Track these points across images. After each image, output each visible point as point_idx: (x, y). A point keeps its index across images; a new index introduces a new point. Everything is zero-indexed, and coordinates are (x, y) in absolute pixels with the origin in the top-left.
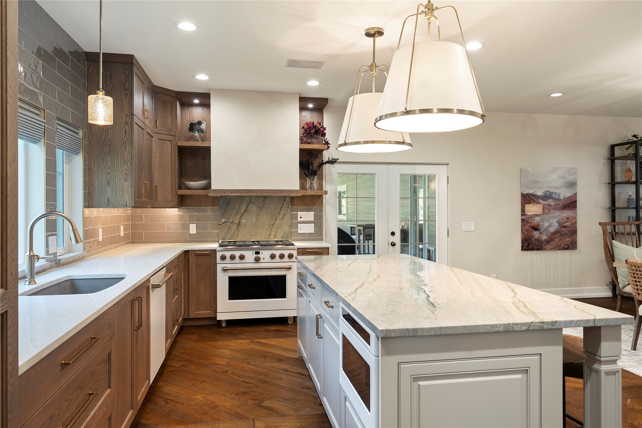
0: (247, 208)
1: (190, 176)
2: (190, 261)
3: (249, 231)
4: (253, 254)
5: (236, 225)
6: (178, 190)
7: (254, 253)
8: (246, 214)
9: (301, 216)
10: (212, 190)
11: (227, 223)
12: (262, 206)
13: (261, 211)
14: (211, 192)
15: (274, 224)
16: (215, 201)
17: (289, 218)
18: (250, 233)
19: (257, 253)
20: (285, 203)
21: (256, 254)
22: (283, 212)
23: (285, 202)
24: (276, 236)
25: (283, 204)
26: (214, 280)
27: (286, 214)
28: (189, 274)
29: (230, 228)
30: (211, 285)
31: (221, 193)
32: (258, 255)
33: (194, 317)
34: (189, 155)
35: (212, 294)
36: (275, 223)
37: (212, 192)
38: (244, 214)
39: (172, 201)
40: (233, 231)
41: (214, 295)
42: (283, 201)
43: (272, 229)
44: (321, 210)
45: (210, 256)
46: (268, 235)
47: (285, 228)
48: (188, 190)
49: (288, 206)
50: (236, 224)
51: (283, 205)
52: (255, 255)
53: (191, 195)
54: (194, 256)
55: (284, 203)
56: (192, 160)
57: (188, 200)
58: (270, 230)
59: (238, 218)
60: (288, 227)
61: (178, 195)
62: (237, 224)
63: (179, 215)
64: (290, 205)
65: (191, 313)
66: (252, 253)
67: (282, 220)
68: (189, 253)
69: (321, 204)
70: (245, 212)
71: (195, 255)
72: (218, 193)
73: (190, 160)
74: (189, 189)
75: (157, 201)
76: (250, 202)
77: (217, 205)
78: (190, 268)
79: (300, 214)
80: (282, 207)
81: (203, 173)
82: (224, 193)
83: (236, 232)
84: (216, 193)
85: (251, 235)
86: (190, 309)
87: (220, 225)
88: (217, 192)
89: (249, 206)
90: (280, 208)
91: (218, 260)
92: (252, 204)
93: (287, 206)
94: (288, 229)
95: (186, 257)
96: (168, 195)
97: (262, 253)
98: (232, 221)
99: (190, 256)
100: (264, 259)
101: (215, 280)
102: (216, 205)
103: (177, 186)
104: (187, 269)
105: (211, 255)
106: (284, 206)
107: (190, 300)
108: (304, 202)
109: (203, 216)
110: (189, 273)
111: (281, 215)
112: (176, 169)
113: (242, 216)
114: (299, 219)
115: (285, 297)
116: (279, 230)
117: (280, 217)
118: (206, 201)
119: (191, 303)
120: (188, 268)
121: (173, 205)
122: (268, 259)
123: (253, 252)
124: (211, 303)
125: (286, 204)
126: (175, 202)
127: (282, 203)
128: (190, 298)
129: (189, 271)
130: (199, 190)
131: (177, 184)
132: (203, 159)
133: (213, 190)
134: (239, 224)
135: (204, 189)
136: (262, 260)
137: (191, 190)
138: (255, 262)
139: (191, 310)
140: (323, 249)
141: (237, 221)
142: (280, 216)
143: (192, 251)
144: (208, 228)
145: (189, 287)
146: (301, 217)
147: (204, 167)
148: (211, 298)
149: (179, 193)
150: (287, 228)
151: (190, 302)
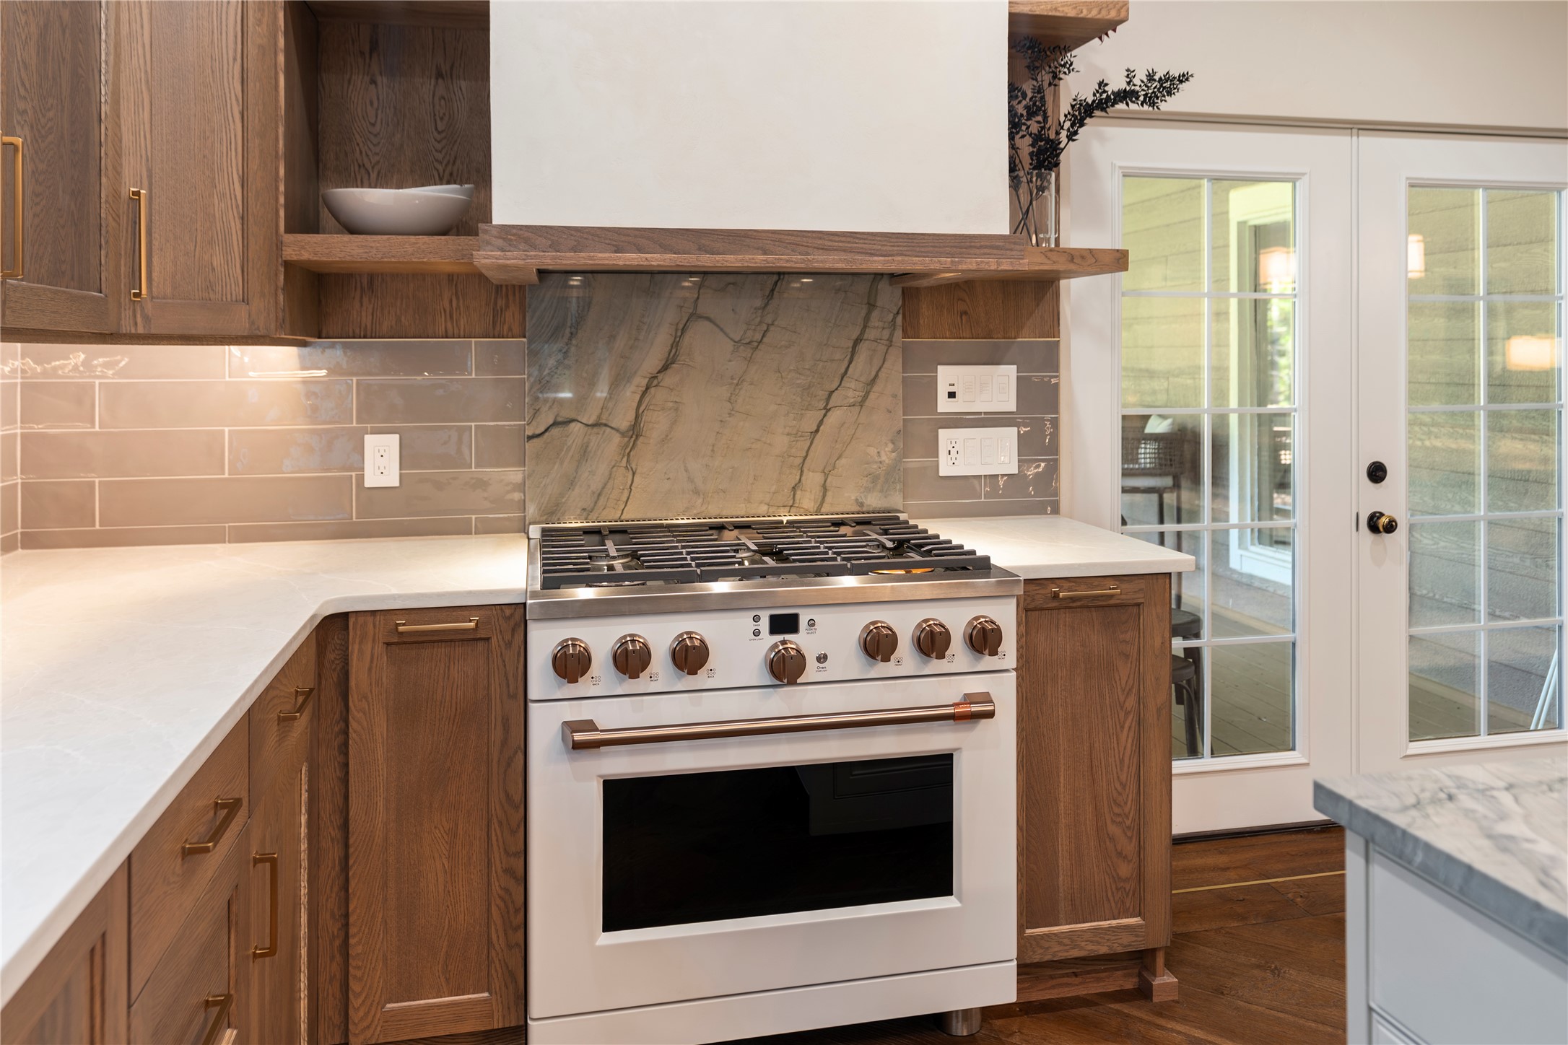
0: (676, 344)
1: (368, 166)
2: (352, 683)
3: (686, 471)
4: (757, 633)
5: (617, 439)
6: (289, 238)
7: (764, 625)
8: (669, 379)
9: (952, 389)
10: (494, 232)
11: (573, 425)
12: (758, 336)
13: (750, 360)
14: (488, 243)
15: (817, 431)
16: (507, 306)
17: (895, 396)
18: (691, 480)
19: (783, 624)
20: (875, 320)
21: (773, 631)
22: (861, 366)
23: (875, 314)
24: (829, 494)
25: (865, 327)
26: (507, 795)
27: (877, 376)
28: (347, 765)
29: (584, 453)
30: (488, 826)
31: (555, 246)
32: (788, 637)
33: (381, 1040)
34: (362, 53)
35: (496, 887)
36: (821, 423)
37: (500, 242)
38: (660, 376)
39: (245, 300)
40: (602, 469)
41: (507, 890)
42: (863, 313)
43: (805, 458)
44: (1050, 359)
45: (481, 645)
46: (787, 491)
47: (872, 451)
48: (347, 237)
49: (892, 335)
50: (617, 430)
51: (863, 332)
52: (769, 640)
53: (372, 277)
54: (380, 648)
55: (867, 318)
56: (379, 79)
57: (357, 305)
58: (799, 461)
59: (630, 394)
60: (890, 446)
61: (288, 265)
62: (623, 434)
63: (305, 382)
64: (899, 333)
65: (361, 1013)
66: (752, 626)
67: (858, 408)
68: (347, 628)
69: (1052, 324)
70: (665, 368)
71: (388, 644)
72: (534, 247)
73: (367, 79)
74: (352, 228)
75: (138, 295)
76: (694, 316)
77: (516, 330)
78: (353, 724)
79: (947, 376)
80: (858, 341)
81: (439, 156)
82: (574, 250)
83: (621, 476)
84: (522, 246)
85: (697, 492)
86: (355, 986)
87: (530, 438)
88: (526, 241)
89: (687, 339)
90: (851, 344)
91: (540, 677)
92: (707, 323)
93: (886, 334)
94: (887, 456)
95: (331, 656)
96: (218, 261)
97: (811, 623)
98: (599, 417)
99: (354, 649)
100: (822, 658)
101: (518, 797)
102: (510, 329)
103: (282, 213)
104: (336, 729)
105: (488, 639)
106: (871, 334)
107: (352, 930)
108: (966, 313)
109: (440, 392)
110: (346, 754)
111: (852, 385)
112: (277, 107)
113: (652, 390)
114: (944, 405)
115: (948, 892)
116: (843, 461)
117: (851, 393)
118: (458, 307)
119: (359, 949)
120: (342, 724)
121: (252, 323)
122: (847, 658)
123: (756, 619)
124: (490, 942)
125: (881, 324)
126: (266, 306)
127: (860, 321)
128: (352, 920)
129: (345, 744)
130: (413, 239)
131: (282, 200)
132: (439, 75)
133: (506, 230)
134: (635, 432)
135: (444, 232)
136: (812, 671)
137: (368, 237)
138: (768, 680)
139: (357, 995)
140: (1141, 584)
141: (623, 419)
142: (851, 390)
143: (370, 619)
144: (467, 458)
145: (347, 846)
146: (952, 395)
147: (446, 118)
148: (489, 910)
149: (290, 253)
150: (883, 453)
151: (352, 941)
